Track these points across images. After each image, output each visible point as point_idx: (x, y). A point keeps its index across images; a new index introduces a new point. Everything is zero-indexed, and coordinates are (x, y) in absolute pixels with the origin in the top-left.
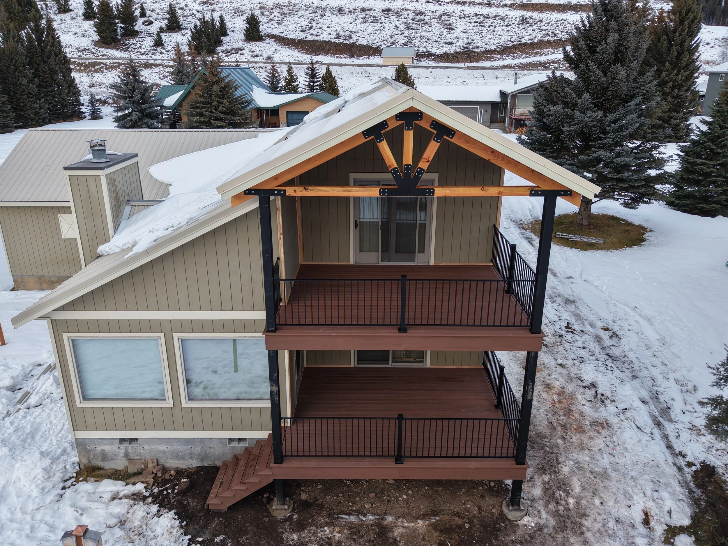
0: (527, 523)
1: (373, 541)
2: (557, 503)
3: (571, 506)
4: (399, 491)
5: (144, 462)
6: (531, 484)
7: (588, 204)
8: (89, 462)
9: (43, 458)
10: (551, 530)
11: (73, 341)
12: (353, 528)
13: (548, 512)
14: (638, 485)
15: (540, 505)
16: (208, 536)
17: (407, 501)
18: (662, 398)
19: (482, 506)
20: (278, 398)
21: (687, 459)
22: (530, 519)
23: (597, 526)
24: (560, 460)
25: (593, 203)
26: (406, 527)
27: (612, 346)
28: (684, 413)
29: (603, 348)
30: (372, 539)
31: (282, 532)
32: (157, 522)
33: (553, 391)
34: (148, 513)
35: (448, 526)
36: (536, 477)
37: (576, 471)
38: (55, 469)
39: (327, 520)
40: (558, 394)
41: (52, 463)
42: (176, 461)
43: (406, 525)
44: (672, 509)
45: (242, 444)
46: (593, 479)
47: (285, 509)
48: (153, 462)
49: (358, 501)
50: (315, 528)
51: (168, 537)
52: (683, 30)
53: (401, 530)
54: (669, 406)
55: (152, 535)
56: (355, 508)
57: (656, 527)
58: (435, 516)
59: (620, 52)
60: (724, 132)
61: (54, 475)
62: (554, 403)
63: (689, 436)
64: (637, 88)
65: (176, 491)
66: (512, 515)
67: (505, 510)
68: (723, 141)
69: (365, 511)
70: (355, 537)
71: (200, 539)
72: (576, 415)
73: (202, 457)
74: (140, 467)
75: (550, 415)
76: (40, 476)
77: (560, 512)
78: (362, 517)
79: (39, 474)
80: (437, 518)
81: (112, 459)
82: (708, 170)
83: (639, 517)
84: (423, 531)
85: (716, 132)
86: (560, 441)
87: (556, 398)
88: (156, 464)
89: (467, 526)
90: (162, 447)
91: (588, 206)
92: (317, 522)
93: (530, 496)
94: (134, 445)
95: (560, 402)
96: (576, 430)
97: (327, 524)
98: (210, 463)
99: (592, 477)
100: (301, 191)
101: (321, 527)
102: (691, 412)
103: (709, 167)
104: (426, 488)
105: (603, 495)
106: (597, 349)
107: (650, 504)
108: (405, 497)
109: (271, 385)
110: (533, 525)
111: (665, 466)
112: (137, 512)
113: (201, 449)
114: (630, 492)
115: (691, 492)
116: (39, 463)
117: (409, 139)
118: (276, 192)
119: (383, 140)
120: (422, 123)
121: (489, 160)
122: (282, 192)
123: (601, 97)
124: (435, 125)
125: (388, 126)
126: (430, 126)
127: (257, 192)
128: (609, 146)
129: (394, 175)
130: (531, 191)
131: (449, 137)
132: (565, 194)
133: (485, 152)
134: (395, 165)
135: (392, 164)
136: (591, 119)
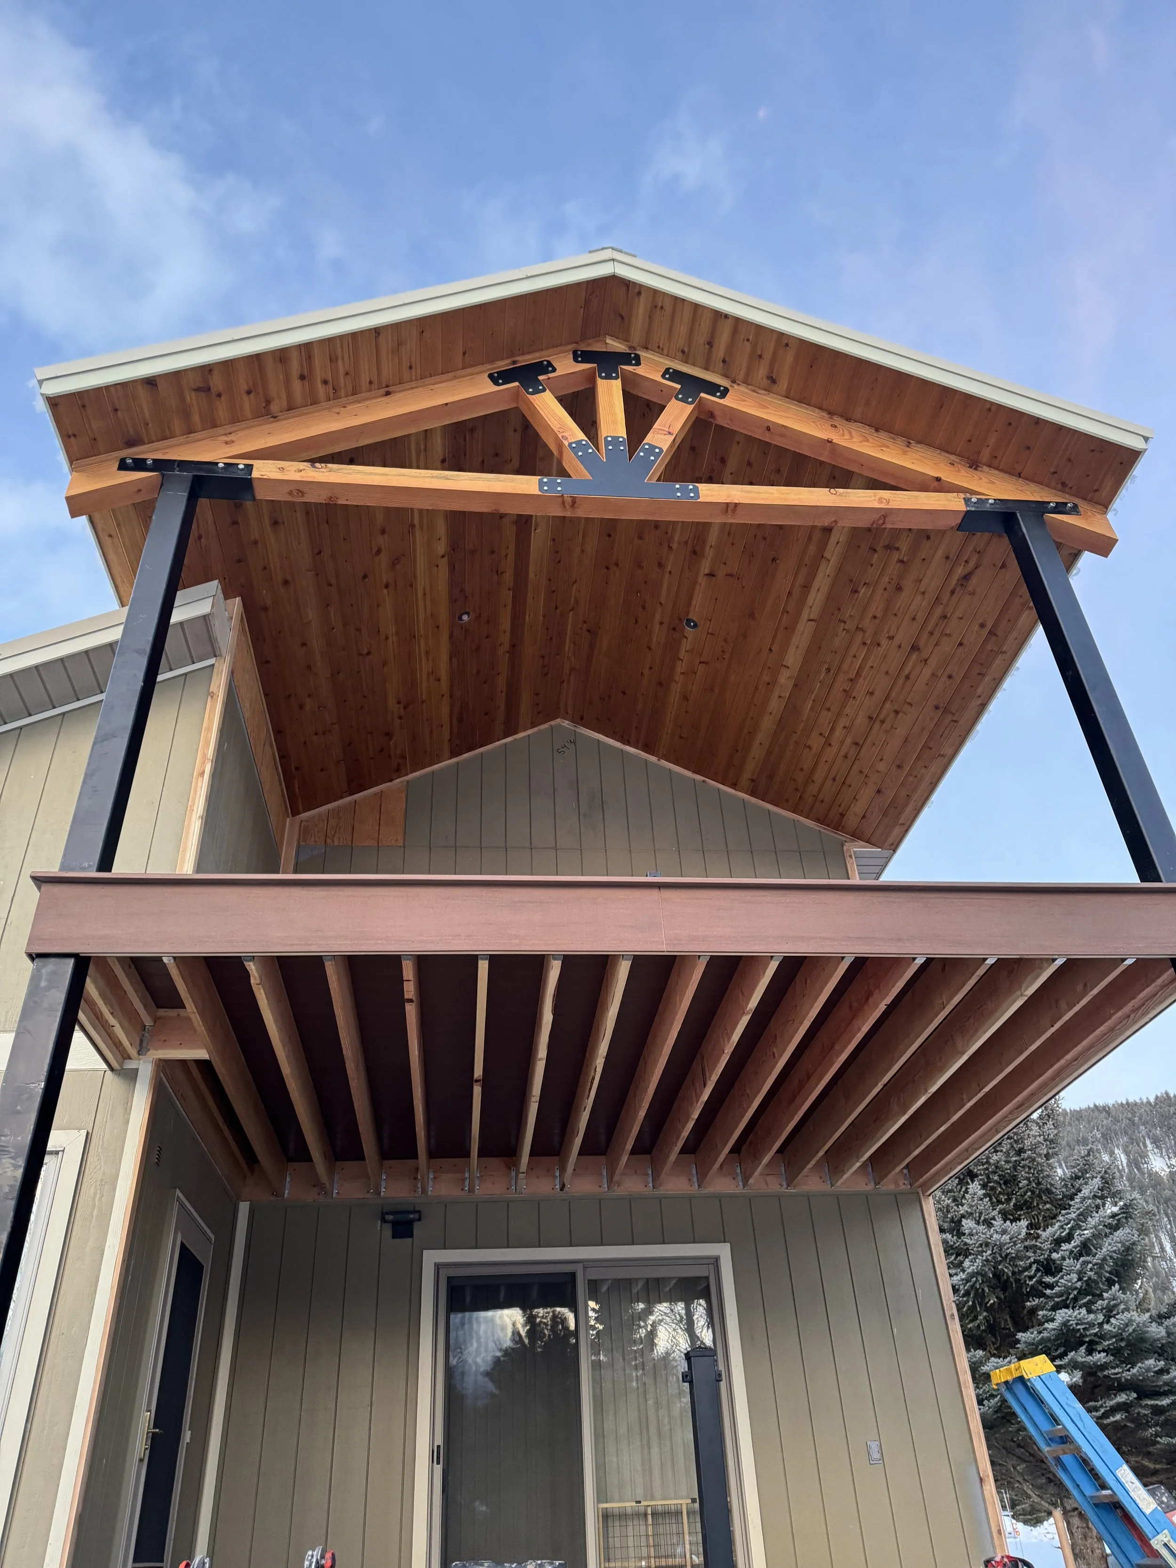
117: (610, 394)
118: (221, 465)
119: (544, 390)
120: (640, 370)
121: (829, 442)
122: (241, 467)
123: (1009, 1200)
124: (673, 375)
125: (554, 370)
126: (663, 376)
127: (160, 465)
128: (1075, 1299)
129: (580, 454)
130: (967, 501)
131: (715, 395)
132: (1060, 508)
133: (813, 424)
134: (581, 436)
135: (573, 434)
136: (1006, 1238)
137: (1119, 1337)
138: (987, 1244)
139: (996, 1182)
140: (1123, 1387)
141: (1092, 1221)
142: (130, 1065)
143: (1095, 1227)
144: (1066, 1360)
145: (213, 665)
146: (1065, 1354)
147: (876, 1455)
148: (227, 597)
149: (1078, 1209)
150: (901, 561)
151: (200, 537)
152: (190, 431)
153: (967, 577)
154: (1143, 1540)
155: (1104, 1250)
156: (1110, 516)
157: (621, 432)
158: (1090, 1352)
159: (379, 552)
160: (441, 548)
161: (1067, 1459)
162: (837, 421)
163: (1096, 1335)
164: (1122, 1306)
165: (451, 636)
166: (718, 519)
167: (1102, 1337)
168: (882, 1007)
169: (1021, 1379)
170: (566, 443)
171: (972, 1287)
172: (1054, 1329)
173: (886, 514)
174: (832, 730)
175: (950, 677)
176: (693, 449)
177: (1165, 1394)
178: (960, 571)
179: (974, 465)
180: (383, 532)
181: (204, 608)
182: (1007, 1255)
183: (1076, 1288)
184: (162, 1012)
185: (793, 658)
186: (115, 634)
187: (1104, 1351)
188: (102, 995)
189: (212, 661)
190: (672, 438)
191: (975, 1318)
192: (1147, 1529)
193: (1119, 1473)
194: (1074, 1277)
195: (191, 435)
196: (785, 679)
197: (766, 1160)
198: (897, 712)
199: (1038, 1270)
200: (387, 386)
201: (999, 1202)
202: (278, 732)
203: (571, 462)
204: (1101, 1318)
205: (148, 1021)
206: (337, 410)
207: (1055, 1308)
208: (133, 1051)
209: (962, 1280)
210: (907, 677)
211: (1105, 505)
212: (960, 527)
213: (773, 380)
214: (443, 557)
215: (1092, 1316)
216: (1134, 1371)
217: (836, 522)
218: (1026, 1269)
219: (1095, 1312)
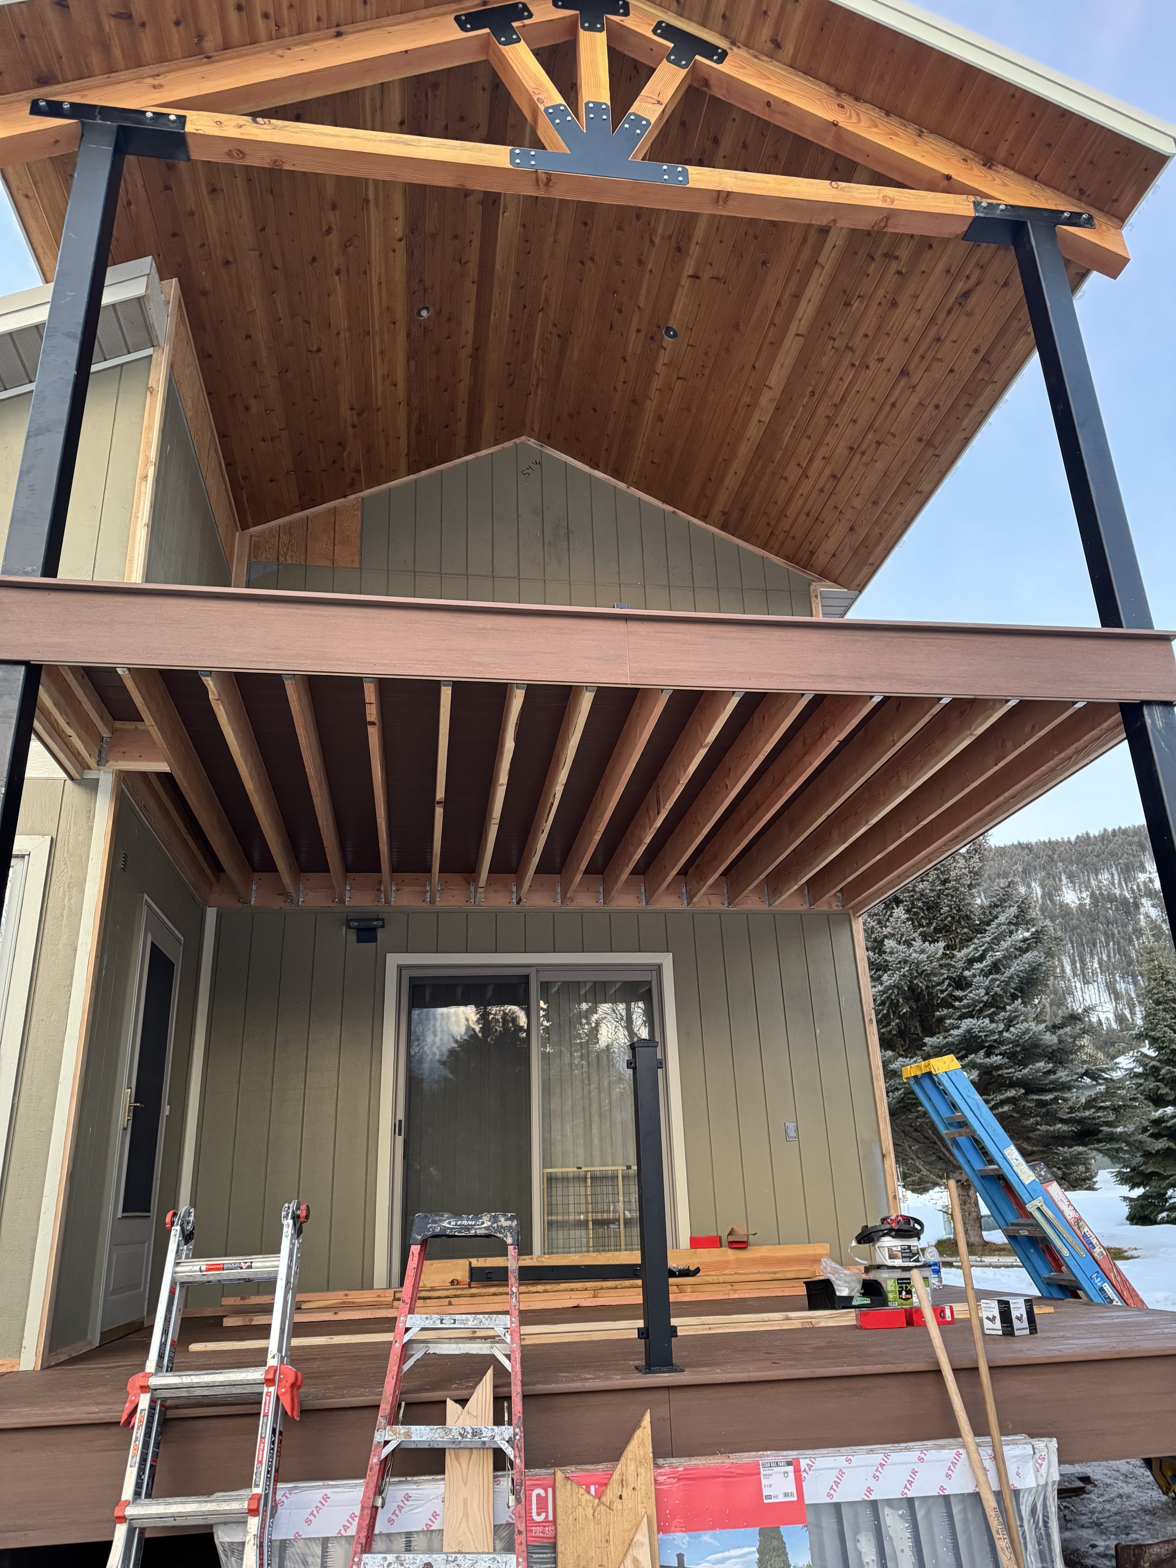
117: (593, 49)
118: (149, 115)
119: (518, 41)
120: (629, 22)
121: (835, 125)
122: (172, 118)
123: (929, 924)
124: (665, 30)
125: (530, 16)
126: (654, 31)
127: (79, 111)
128: (981, 1011)
129: (558, 121)
130: (977, 205)
131: (711, 59)
132: (1074, 220)
133: (819, 103)
134: (559, 99)
135: (550, 97)
136: (923, 957)
137: (1016, 1043)
138: (906, 962)
139: (920, 908)
140: (1013, 1084)
141: (1004, 945)
142: (91, 775)
143: (1007, 949)
144: (969, 1059)
145: (150, 357)
146: (969, 1055)
147: (792, 1134)
148: (162, 279)
149: (993, 933)
150: (899, 273)
151: (129, 203)
152: (111, 69)
153: (966, 295)
154: (1019, 1205)
155: (1012, 969)
156: (1125, 231)
157: (605, 98)
158: (988, 1055)
159: (329, 231)
160: (398, 229)
161: (963, 1141)
162: (846, 100)
163: (995, 1041)
164: (1022, 1018)
165: (408, 335)
166: (708, 210)
167: (1002, 1043)
168: (835, 743)
169: (929, 1075)
170: (542, 108)
171: (888, 998)
172: (958, 1036)
173: (889, 215)
174: (811, 460)
175: (937, 406)
176: (683, 124)
177: (1050, 1091)
178: (960, 287)
179: (988, 163)
180: (334, 207)
181: (136, 289)
182: (923, 971)
183: (982, 1001)
184: (118, 725)
185: (777, 377)
186: (41, 315)
187: (1000, 1054)
188: (56, 705)
189: (149, 351)
190: (661, 108)
191: (888, 1024)
192: (1025, 1196)
193: (1006, 1152)
194: (982, 992)
195: (113, 75)
196: (767, 401)
197: (711, 881)
198: (879, 443)
199: (949, 985)
200: (338, 25)
201: (921, 925)
202: (223, 436)
203: (547, 131)
204: (1002, 1026)
205: (106, 734)
206: (280, 52)
207: (961, 1017)
208: (92, 762)
209: (880, 991)
210: (893, 405)
211: (1121, 218)
212: (965, 236)
213: (777, 44)
214: (400, 240)
215: (994, 1025)
216: (1026, 1071)
217: (835, 221)
218: (939, 984)
219: (997, 1022)
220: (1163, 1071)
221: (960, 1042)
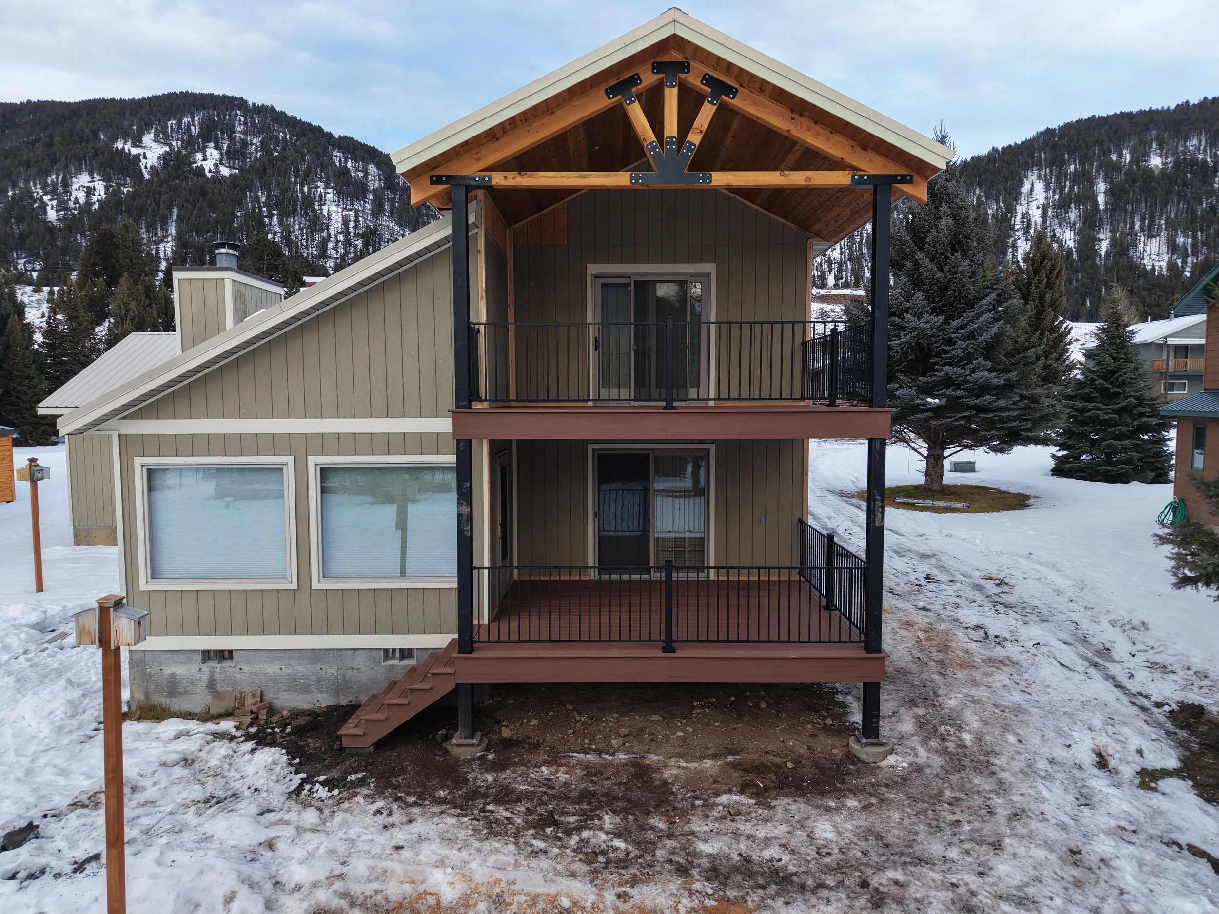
0: (894, 763)
1: (626, 784)
2: (943, 739)
3: (968, 743)
4: (670, 728)
5: (239, 696)
6: (894, 719)
7: (939, 459)
8: (147, 697)
9: (70, 688)
10: (938, 770)
11: (150, 471)
12: (591, 767)
13: (929, 750)
14: (1078, 722)
15: (915, 742)
16: (336, 773)
17: (684, 740)
18: (1093, 641)
19: (814, 746)
20: (469, 528)
21: (1153, 699)
22: (900, 759)
23: (1016, 766)
24: (940, 692)
25: (945, 458)
26: (683, 768)
27: (1002, 592)
28: (1133, 656)
29: (988, 597)
30: (625, 781)
31: (467, 772)
32: (250, 761)
33: (916, 627)
34: (235, 752)
35: (757, 763)
36: (902, 710)
37: (969, 704)
38: (88, 704)
39: (546, 757)
40: (925, 631)
41: (83, 695)
42: (294, 696)
43: (684, 765)
44: (1143, 747)
45: (407, 662)
46: (1000, 713)
47: (473, 745)
48: (254, 696)
49: (600, 739)
50: (525, 769)
51: (265, 775)
52: (1040, 282)
53: (675, 771)
54: (1107, 646)
55: (238, 776)
56: (594, 747)
57: (1120, 768)
58: (733, 754)
59: (959, 242)
60: (1119, 365)
61: (84, 712)
62: (919, 641)
63: (1149, 674)
64: (988, 288)
65: (288, 730)
66: (865, 752)
67: (854, 746)
68: (1121, 376)
69: (612, 750)
70: (594, 778)
71: (322, 778)
72: (957, 652)
73: (338, 687)
74: (232, 705)
75: (915, 652)
76: (58, 712)
77: (949, 750)
78: (607, 757)
79: (58, 708)
80: (737, 757)
81: (186, 692)
82: (1106, 417)
83: (1088, 759)
84: (715, 771)
85: (1109, 365)
86: (936, 677)
87: (921, 635)
88: (258, 699)
89: (790, 765)
90: (272, 669)
91: (939, 462)
92: (529, 762)
93: (895, 734)
94: (226, 664)
95: (929, 639)
96: (961, 665)
97: (545, 763)
98: (350, 699)
99: (996, 711)
100: (514, 178)
101: (535, 766)
102: (1144, 651)
103: (1106, 413)
104: (716, 724)
105: (1020, 731)
106: (979, 597)
107: (1103, 740)
108: (680, 734)
109: (459, 504)
110: (905, 765)
111: (1118, 706)
112: (216, 750)
113: (337, 671)
114: (1066, 729)
115: (1169, 733)
116: (61, 695)
117: (671, 101)
119: (635, 100)
120: (689, 77)
121: (787, 132)
123: (940, 301)
124: (708, 80)
125: (641, 83)
126: (702, 81)
128: (959, 361)
129: (652, 153)
130: (853, 176)
131: (729, 97)
132: (905, 180)
133: (782, 118)
134: (654, 139)
135: (649, 138)
136: (928, 325)
137: (974, 383)
138: (916, 328)
139: (935, 290)
140: (969, 408)
141: (981, 319)
143: (982, 324)
144: (940, 392)
146: (941, 390)
147: (763, 521)
149: (977, 311)
157: (675, 131)
158: (955, 390)
162: (796, 116)
163: (962, 381)
167: (967, 382)
170: (645, 144)
172: (940, 376)
177: (993, 411)
179: (864, 148)
182: (927, 334)
187: (963, 389)
189: (477, 230)
190: (702, 134)
194: (960, 351)
199: (943, 343)
200: (551, 110)
204: (968, 372)
207: (944, 365)
216: (978, 401)
218: (936, 342)
219: (966, 370)
220: (1097, 383)
221: (941, 381)
